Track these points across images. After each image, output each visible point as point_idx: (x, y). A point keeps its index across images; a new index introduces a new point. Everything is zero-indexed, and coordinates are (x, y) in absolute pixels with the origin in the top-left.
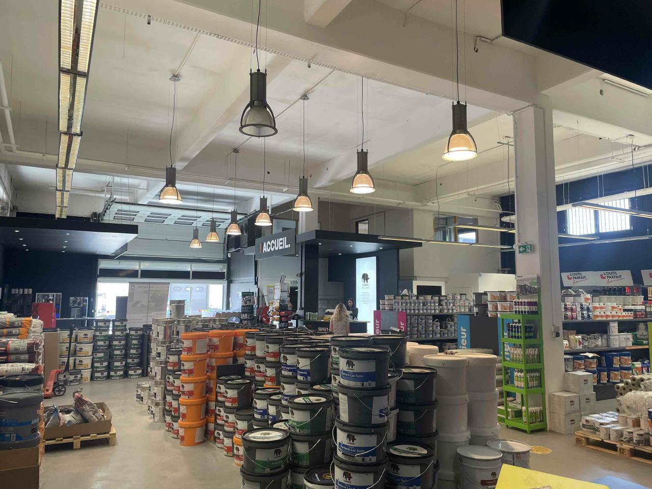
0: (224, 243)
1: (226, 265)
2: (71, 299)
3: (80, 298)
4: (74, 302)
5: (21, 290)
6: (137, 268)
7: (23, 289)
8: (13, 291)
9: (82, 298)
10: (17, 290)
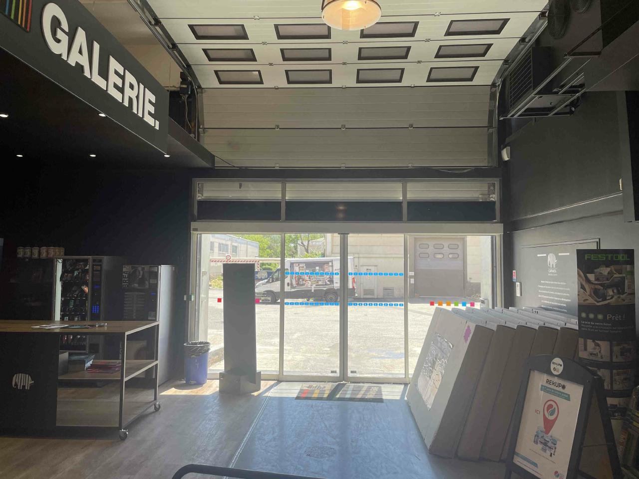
0: (490, 126)
1: (497, 182)
2: (124, 270)
3: (143, 269)
4: (132, 276)
5: (36, 251)
6: (278, 196)
7: (40, 247)
8: (21, 252)
9: (147, 268)
10: (28, 250)
